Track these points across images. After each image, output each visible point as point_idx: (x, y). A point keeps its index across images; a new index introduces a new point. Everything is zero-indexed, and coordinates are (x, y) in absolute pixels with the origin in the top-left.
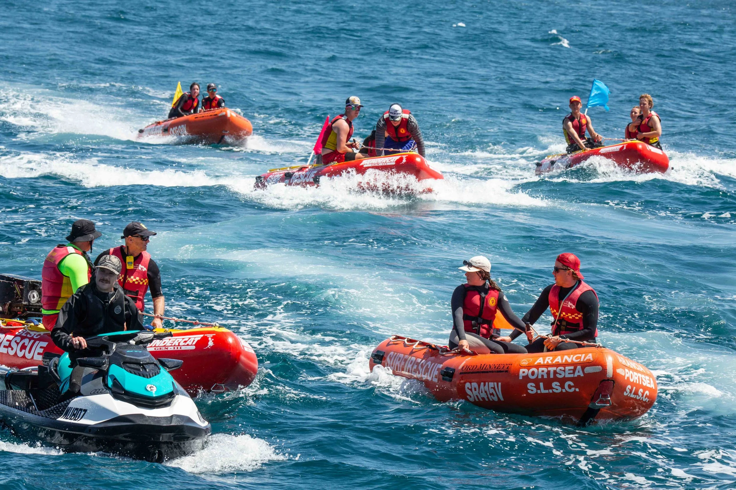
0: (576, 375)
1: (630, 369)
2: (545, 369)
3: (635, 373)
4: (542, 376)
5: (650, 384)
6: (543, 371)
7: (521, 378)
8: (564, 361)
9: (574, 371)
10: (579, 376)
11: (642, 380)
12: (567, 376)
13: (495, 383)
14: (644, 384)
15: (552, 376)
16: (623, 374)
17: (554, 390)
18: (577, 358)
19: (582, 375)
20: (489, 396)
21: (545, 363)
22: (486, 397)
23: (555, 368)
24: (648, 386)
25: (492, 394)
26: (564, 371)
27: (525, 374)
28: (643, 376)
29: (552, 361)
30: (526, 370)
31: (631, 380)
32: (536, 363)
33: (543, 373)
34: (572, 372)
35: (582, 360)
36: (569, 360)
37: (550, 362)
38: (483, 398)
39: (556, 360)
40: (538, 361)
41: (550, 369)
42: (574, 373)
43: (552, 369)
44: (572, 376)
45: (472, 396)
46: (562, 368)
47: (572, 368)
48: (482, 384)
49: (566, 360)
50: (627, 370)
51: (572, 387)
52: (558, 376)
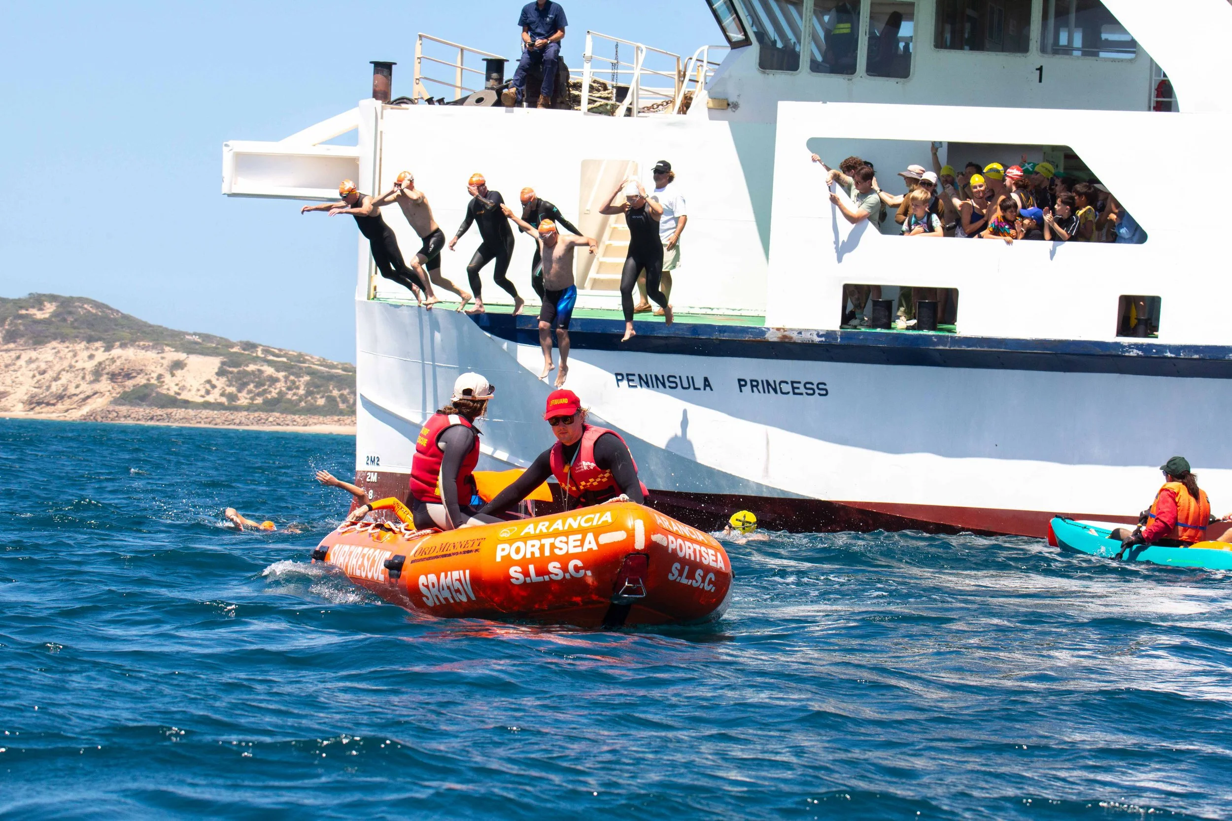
0: (585, 549)
1: (677, 535)
2: (537, 543)
3: (688, 544)
4: (533, 553)
5: (716, 561)
6: (533, 546)
7: (498, 559)
8: (566, 528)
9: (582, 542)
10: (590, 550)
11: (701, 556)
12: (572, 551)
13: (461, 572)
14: (705, 562)
15: (547, 553)
16: (665, 544)
17: (553, 576)
18: (586, 522)
19: (595, 548)
20: (454, 593)
21: (538, 531)
22: (449, 596)
23: (551, 540)
24: (713, 564)
25: (458, 591)
26: (567, 543)
27: (505, 553)
28: (703, 549)
29: (548, 528)
30: (506, 546)
31: (681, 555)
32: (522, 534)
33: (533, 549)
34: (578, 543)
35: (595, 523)
36: (575, 525)
37: (545, 531)
38: (446, 599)
39: (555, 526)
40: (526, 530)
41: (544, 541)
42: (582, 545)
43: (547, 542)
44: (579, 550)
45: (429, 595)
46: (564, 539)
47: (579, 537)
48: (443, 575)
49: (570, 525)
50: (671, 538)
51: (581, 568)
52: (557, 552)
